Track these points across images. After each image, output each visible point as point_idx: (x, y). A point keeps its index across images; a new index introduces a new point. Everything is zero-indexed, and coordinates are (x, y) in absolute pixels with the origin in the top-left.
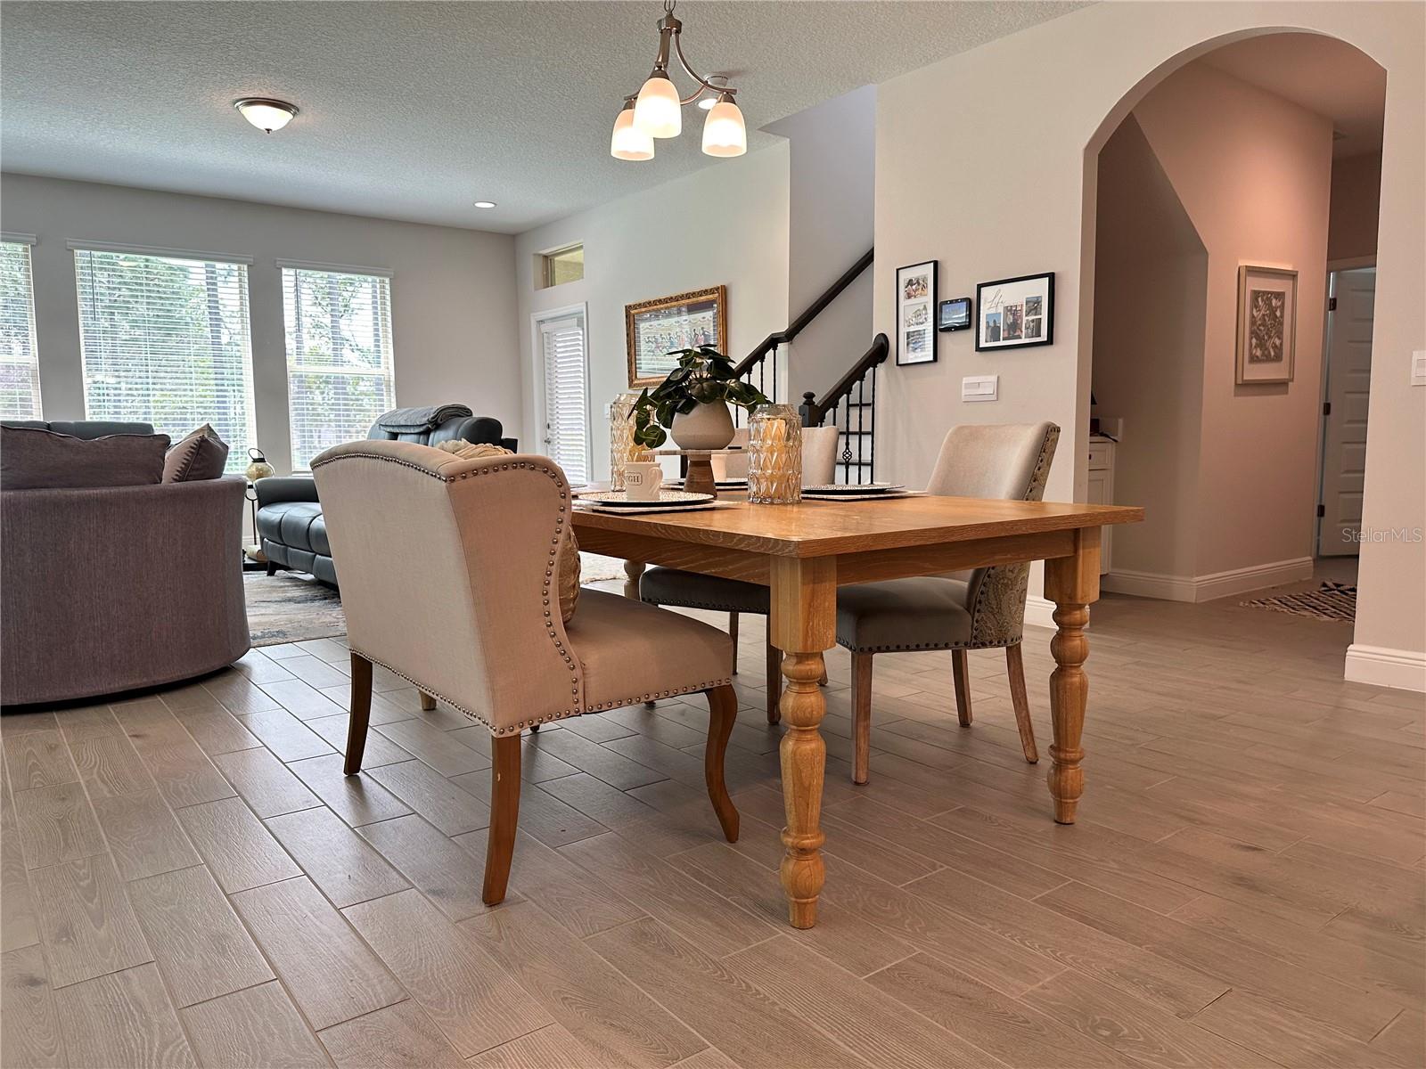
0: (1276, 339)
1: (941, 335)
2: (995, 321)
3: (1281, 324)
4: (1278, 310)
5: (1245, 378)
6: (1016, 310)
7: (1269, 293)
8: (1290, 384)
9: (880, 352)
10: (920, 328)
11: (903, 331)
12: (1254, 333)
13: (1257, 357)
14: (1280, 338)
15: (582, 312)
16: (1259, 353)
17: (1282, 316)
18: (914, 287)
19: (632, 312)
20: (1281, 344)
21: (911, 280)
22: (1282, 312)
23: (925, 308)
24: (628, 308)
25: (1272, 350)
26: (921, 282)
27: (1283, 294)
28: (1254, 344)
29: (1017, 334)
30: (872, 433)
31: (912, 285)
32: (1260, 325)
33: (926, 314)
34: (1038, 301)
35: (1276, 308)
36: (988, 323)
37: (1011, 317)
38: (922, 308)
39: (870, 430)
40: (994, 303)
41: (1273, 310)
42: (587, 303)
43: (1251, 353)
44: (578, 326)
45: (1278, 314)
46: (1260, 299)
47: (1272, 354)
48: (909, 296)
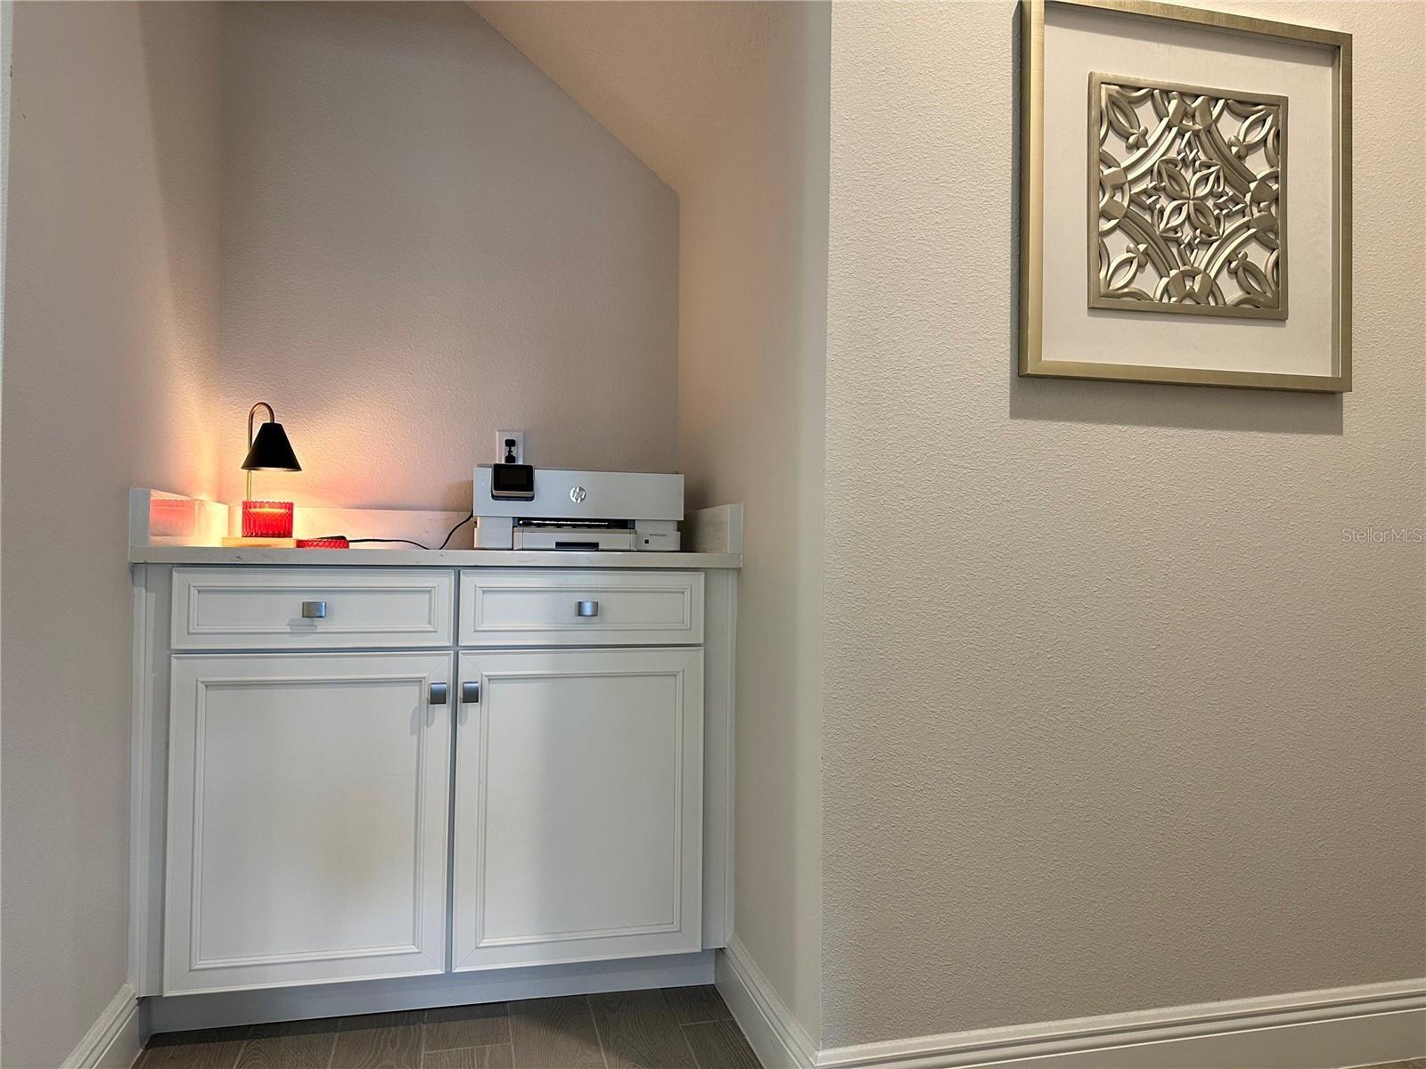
4: (1256, 156)
22: (1279, 165)
28: (1117, 255)
35: (1250, 147)
45: (1255, 165)
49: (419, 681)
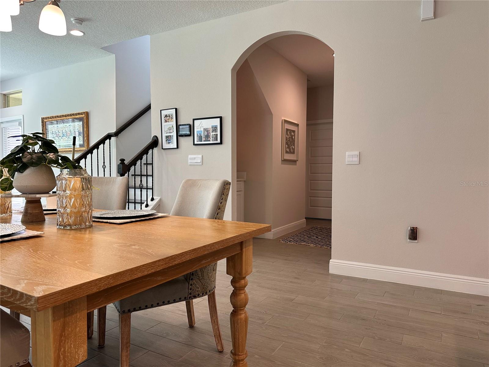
0: (293, 146)
1: (180, 138)
2: (200, 134)
3: (294, 141)
5: (284, 158)
6: (208, 130)
7: (291, 130)
8: (297, 162)
9: (155, 143)
10: (171, 134)
11: (164, 135)
12: (286, 143)
15: (21, 119)
16: (288, 150)
17: (295, 139)
18: (168, 118)
19: (45, 120)
20: (294, 148)
21: (166, 115)
22: (295, 137)
23: (173, 127)
24: (43, 119)
25: (292, 150)
26: (170, 116)
27: (295, 131)
28: (287, 147)
29: (208, 139)
30: (152, 176)
31: (167, 117)
32: (288, 141)
33: (173, 129)
34: (216, 127)
36: (197, 134)
37: (206, 133)
38: (171, 126)
39: (151, 174)
40: (200, 127)
41: (292, 136)
42: (23, 116)
43: (286, 150)
44: (19, 125)
45: (293, 138)
46: (288, 132)
48: (166, 121)
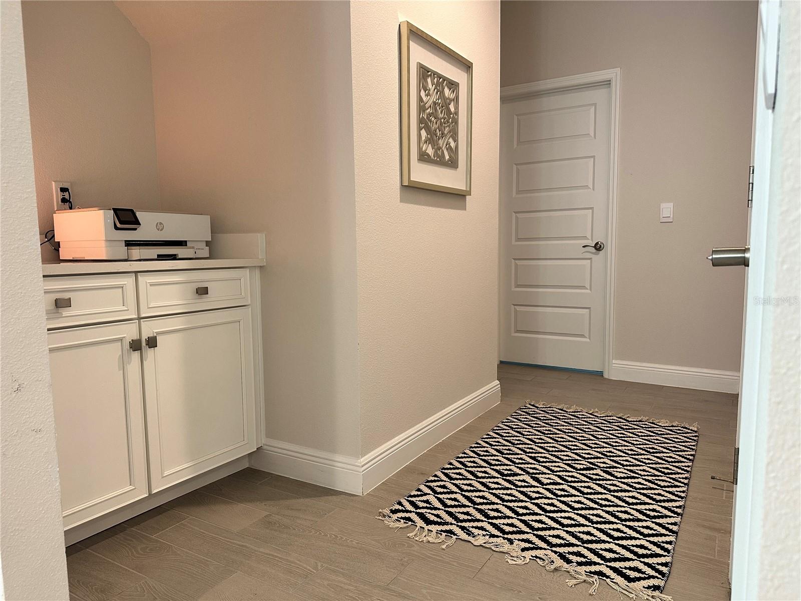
0: (451, 140)
3: (456, 122)
4: (452, 104)
5: (413, 179)
7: (440, 76)
8: (467, 197)
12: (423, 123)
13: (428, 155)
14: (456, 140)
16: (430, 151)
17: (456, 113)
20: (457, 147)
22: (457, 108)
25: (446, 153)
27: (458, 85)
28: (423, 138)
32: (430, 114)
35: (451, 100)
41: (446, 103)
43: (420, 148)
45: (452, 108)
46: (429, 80)
47: (447, 157)
49: (121, 340)
